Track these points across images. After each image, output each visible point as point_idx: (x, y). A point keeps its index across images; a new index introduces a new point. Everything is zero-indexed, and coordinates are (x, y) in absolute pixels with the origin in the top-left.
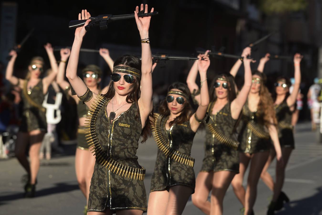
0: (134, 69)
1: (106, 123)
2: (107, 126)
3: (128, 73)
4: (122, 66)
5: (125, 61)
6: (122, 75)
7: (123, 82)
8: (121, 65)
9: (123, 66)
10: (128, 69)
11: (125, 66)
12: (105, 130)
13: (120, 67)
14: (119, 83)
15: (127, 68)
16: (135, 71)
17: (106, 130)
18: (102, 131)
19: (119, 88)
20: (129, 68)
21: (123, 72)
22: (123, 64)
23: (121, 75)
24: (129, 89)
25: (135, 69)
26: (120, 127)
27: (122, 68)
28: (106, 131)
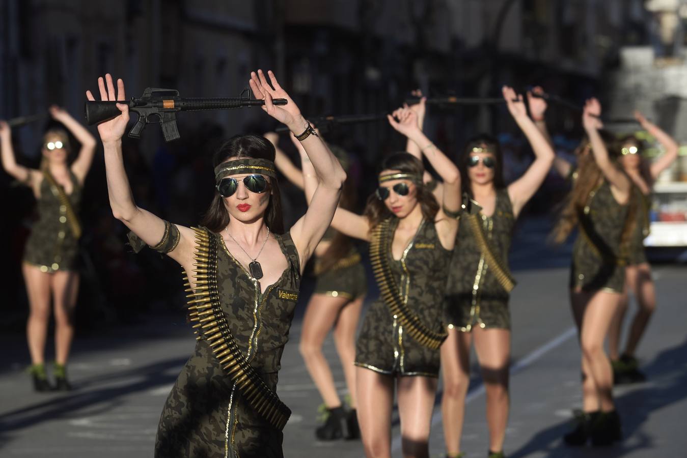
0: (261, 161)
1: (249, 290)
2: (250, 298)
3: (250, 171)
4: (236, 159)
5: (238, 148)
6: (240, 178)
7: (246, 193)
8: (233, 159)
9: (237, 161)
10: (250, 163)
11: (241, 158)
12: (246, 306)
13: (232, 164)
14: (238, 199)
15: (246, 163)
16: (264, 164)
17: (247, 304)
18: (239, 308)
19: (241, 208)
20: (250, 160)
21: (241, 172)
22: (235, 155)
23: (238, 179)
24: (261, 205)
25: (263, 159)
26: (281, 299)
27: (236, 163)
28: (248, 308)
